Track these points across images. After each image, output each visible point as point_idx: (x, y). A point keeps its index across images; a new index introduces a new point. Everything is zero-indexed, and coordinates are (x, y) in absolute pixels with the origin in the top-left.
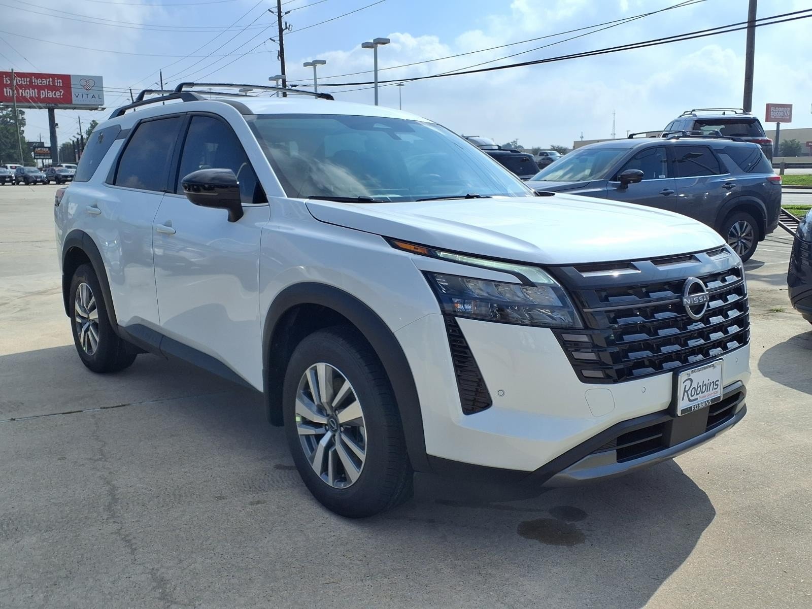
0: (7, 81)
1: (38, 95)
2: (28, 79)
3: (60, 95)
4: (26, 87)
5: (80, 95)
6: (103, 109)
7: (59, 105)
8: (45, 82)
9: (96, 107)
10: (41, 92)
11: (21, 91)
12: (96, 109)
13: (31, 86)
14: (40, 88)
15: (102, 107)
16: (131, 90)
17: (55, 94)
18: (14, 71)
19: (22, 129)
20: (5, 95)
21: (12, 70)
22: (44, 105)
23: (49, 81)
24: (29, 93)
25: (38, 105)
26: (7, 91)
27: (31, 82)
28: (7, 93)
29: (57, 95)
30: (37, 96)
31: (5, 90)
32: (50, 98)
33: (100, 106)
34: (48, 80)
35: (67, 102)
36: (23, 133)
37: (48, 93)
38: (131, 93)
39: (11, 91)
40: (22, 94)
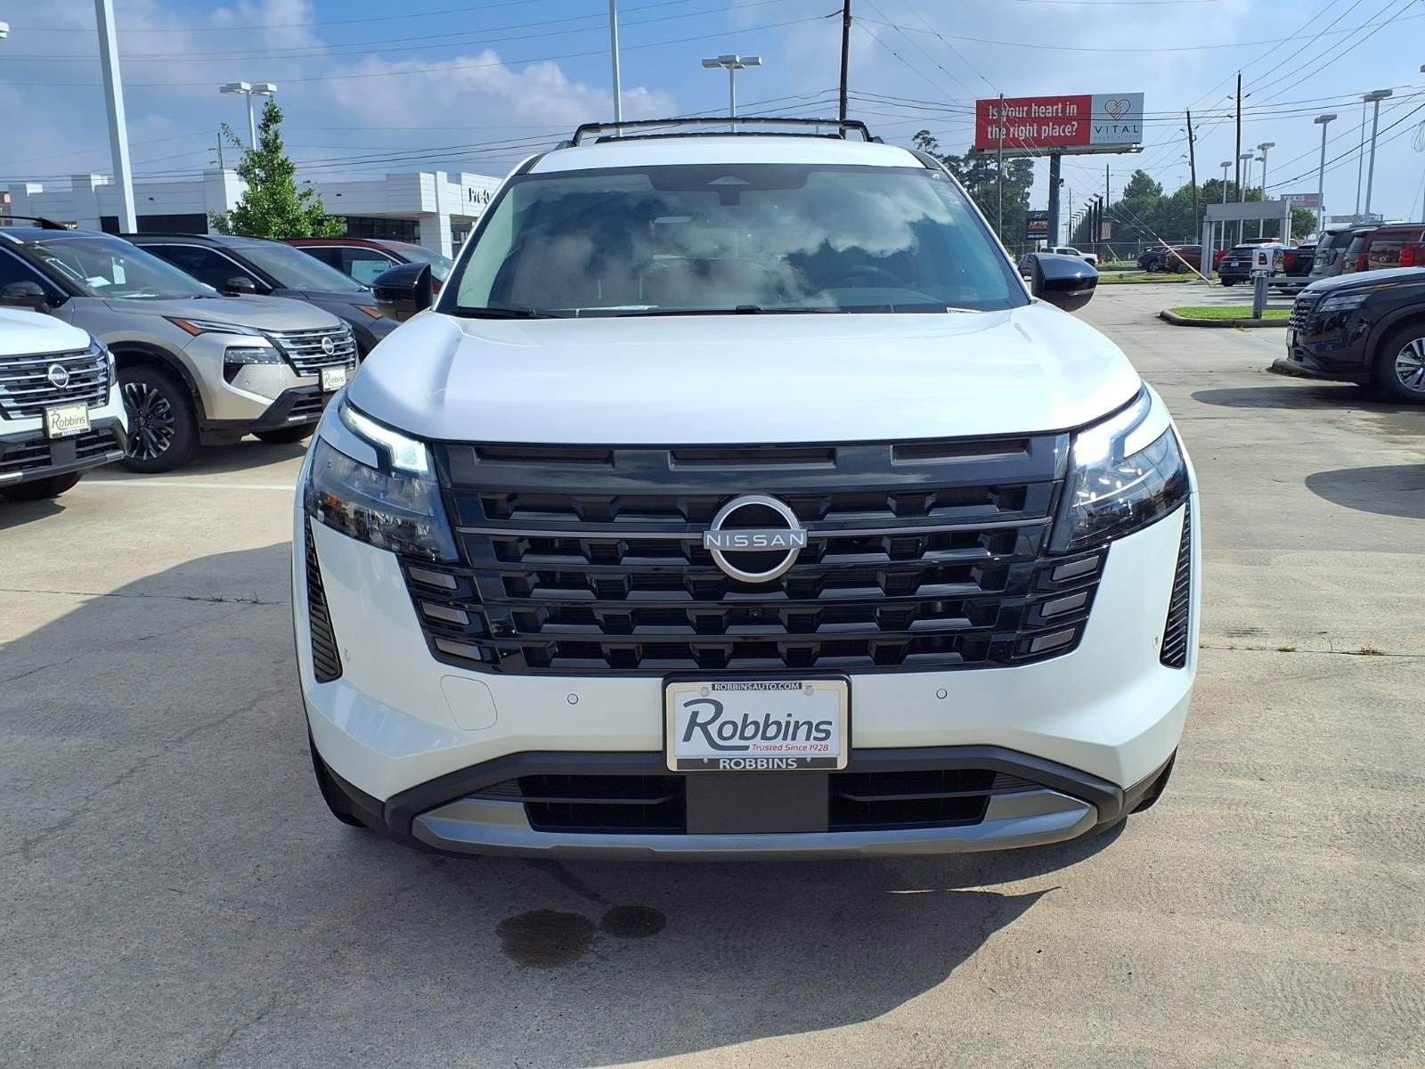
0: (993, 115)
1: (1037, 133)
2: (1026, 108)
3: (1072, 132)
4: (1023, 122)
5: (1104, 129)
6: (1140, 150)
7: (1069, 148)
8: (1050, 111)
9: (1128, 146)
10: (1043, 128)
11: (1012, 129)
12: (1127, 151)
13: (1028, 120)
14: (1043, 121)
15: (1138, 145)
16: (1188, 112)
17: (1064, 130)
18: (1004, 97)
19: (1026, 190)
20: (990, 137)
21: (1001, 96)
22: (1046, 149)
23: (1057, 109)
24: (1023, 132)
25: (1033, 150)
26: (992, 132)
27: (1029, 112)
28: (992, 135)
29: (1067, 130)
30: (1035, 135)
31: (989, 129)
32: (1056, 137)
33: (1134, 146)
34: (1055, 107)
35: (1081, 142)
36: (1027, 198)
37: (1053, 129)
38: (1189, 118)
39: (997, 129)
40: (1014, 134)
